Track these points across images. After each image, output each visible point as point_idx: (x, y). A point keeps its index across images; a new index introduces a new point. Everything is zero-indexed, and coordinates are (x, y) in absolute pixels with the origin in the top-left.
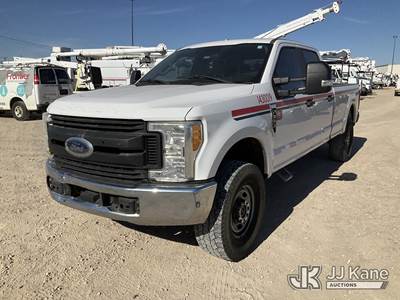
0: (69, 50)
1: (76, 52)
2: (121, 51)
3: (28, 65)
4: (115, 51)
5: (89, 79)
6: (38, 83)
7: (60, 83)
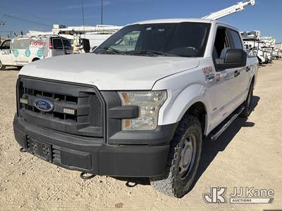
0: (64, 27)
1: (70, 29)
2: (101, 29)
3: (45, 36)
4: (97, 28)
5: (82, 47)
6: (52, 48)
7: (66, 49)
